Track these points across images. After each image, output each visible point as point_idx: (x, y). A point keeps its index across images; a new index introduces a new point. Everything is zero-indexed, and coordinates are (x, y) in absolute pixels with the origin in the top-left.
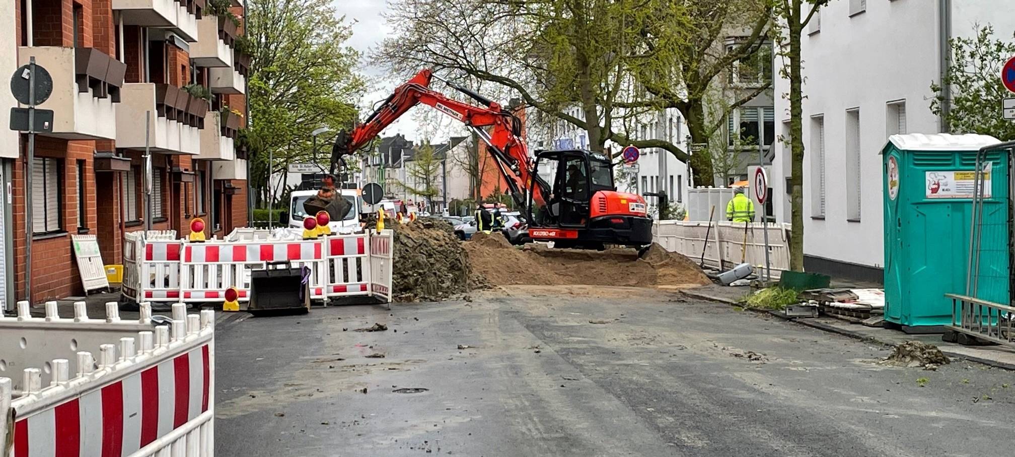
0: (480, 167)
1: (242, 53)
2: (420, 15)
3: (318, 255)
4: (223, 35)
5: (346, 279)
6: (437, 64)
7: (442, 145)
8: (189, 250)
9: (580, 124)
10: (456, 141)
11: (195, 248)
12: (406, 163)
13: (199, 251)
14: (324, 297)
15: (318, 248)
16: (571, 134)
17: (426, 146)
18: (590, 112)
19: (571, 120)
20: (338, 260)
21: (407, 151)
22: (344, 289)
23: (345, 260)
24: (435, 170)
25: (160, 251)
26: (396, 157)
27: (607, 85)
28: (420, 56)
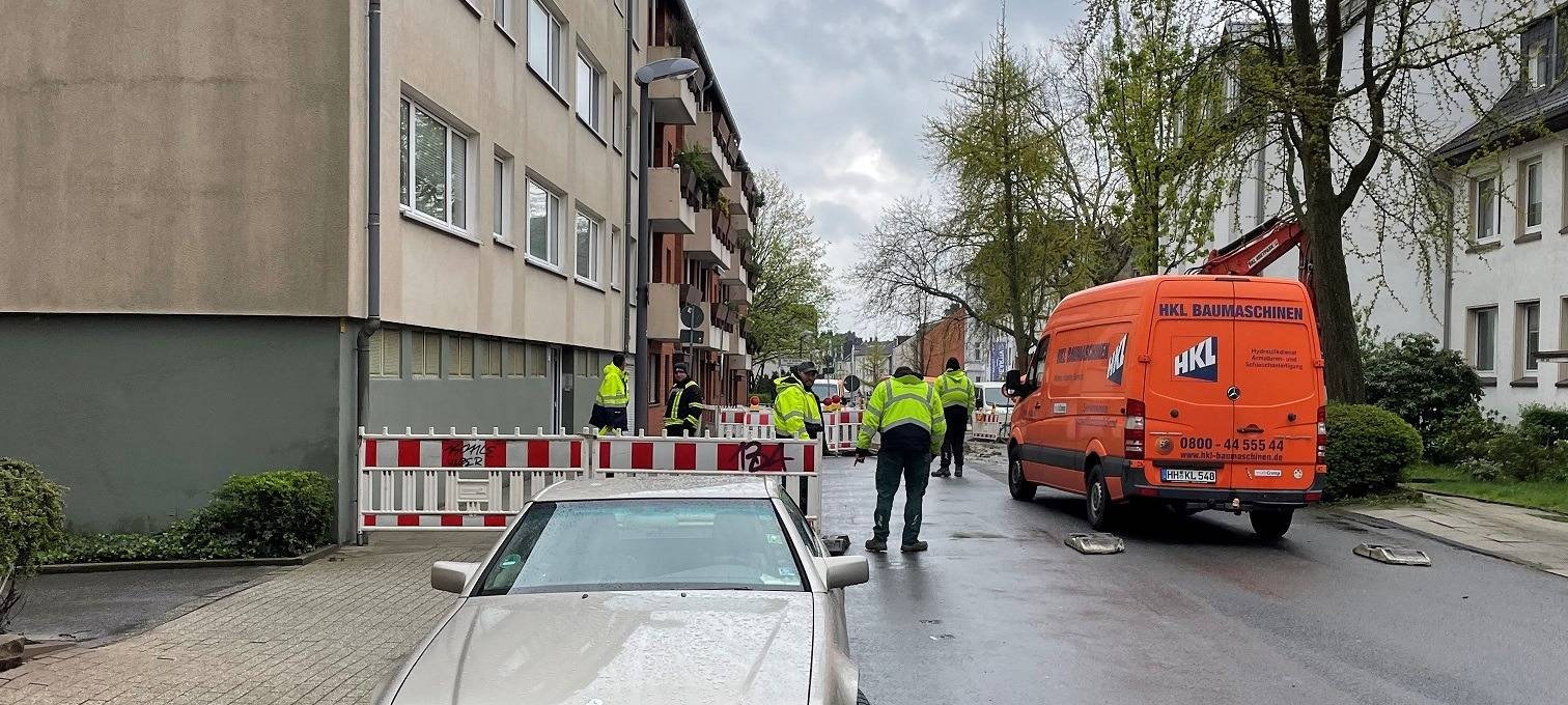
0: (925, 363)
1: (753, 273)
2: (885, 244)
3: (832, 423)
4: (743, 263)
5: (850, 438)
6: (898, 283)
7: (888, 342)
8: (749, 416)
9: (1011, 333)
10: (901, 339)
11: (753, 415)
12: (858, 358)
13: (755, 417)
14: (836, 449)
15: (833, 418)
16: (1004, 339)
17: (875, 342)
18: (1019, 325)
19: (1005, 329)
20: (845, 426)
21: (858, 348)
22: (849, 445)
23: (850, 426)
24: (883, 364)
25: (731, 416)
26: (848, 352)
27: (1032, 307)
28: (885, 276)
